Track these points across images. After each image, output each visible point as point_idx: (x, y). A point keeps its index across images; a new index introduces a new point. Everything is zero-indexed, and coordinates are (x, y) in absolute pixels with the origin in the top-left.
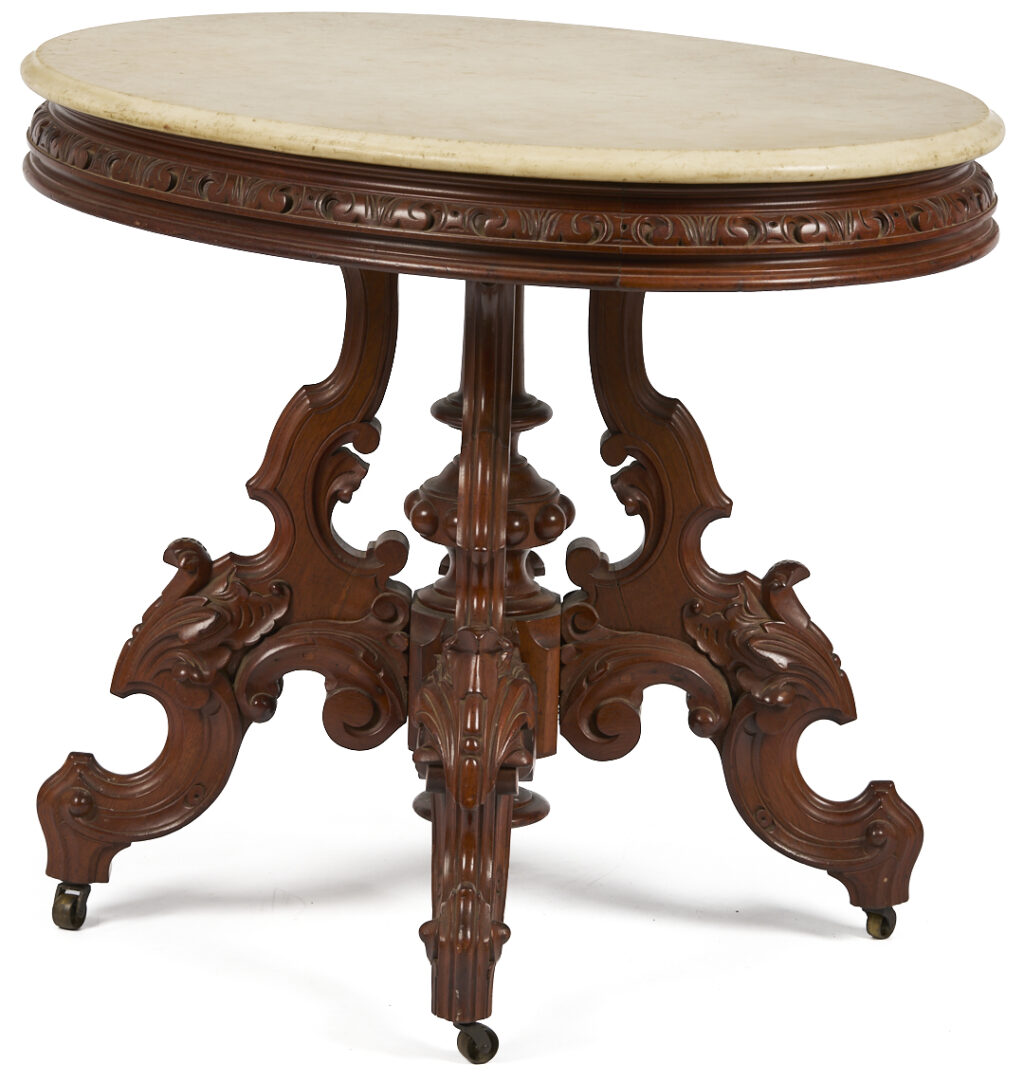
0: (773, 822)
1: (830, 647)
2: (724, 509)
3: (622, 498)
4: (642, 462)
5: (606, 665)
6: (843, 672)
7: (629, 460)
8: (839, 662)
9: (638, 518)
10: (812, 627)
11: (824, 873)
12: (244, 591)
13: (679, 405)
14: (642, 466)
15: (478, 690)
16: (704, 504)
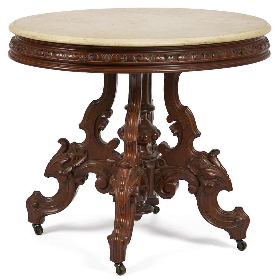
0: (211, 217)
1: (226, 172)
2: (199, 135)
3: (172, 131)
4: (178, 123)
5: (167, 174)
6: (230, 179)
7: (174, 122)
8: (229, 176)
9: (176, 137)
10: (222, 167)
11: (223, 230)
12: (76, 152)
13: (187, 108)
14: (178, 124)
15: (125, 176)
16: (193, 134)
